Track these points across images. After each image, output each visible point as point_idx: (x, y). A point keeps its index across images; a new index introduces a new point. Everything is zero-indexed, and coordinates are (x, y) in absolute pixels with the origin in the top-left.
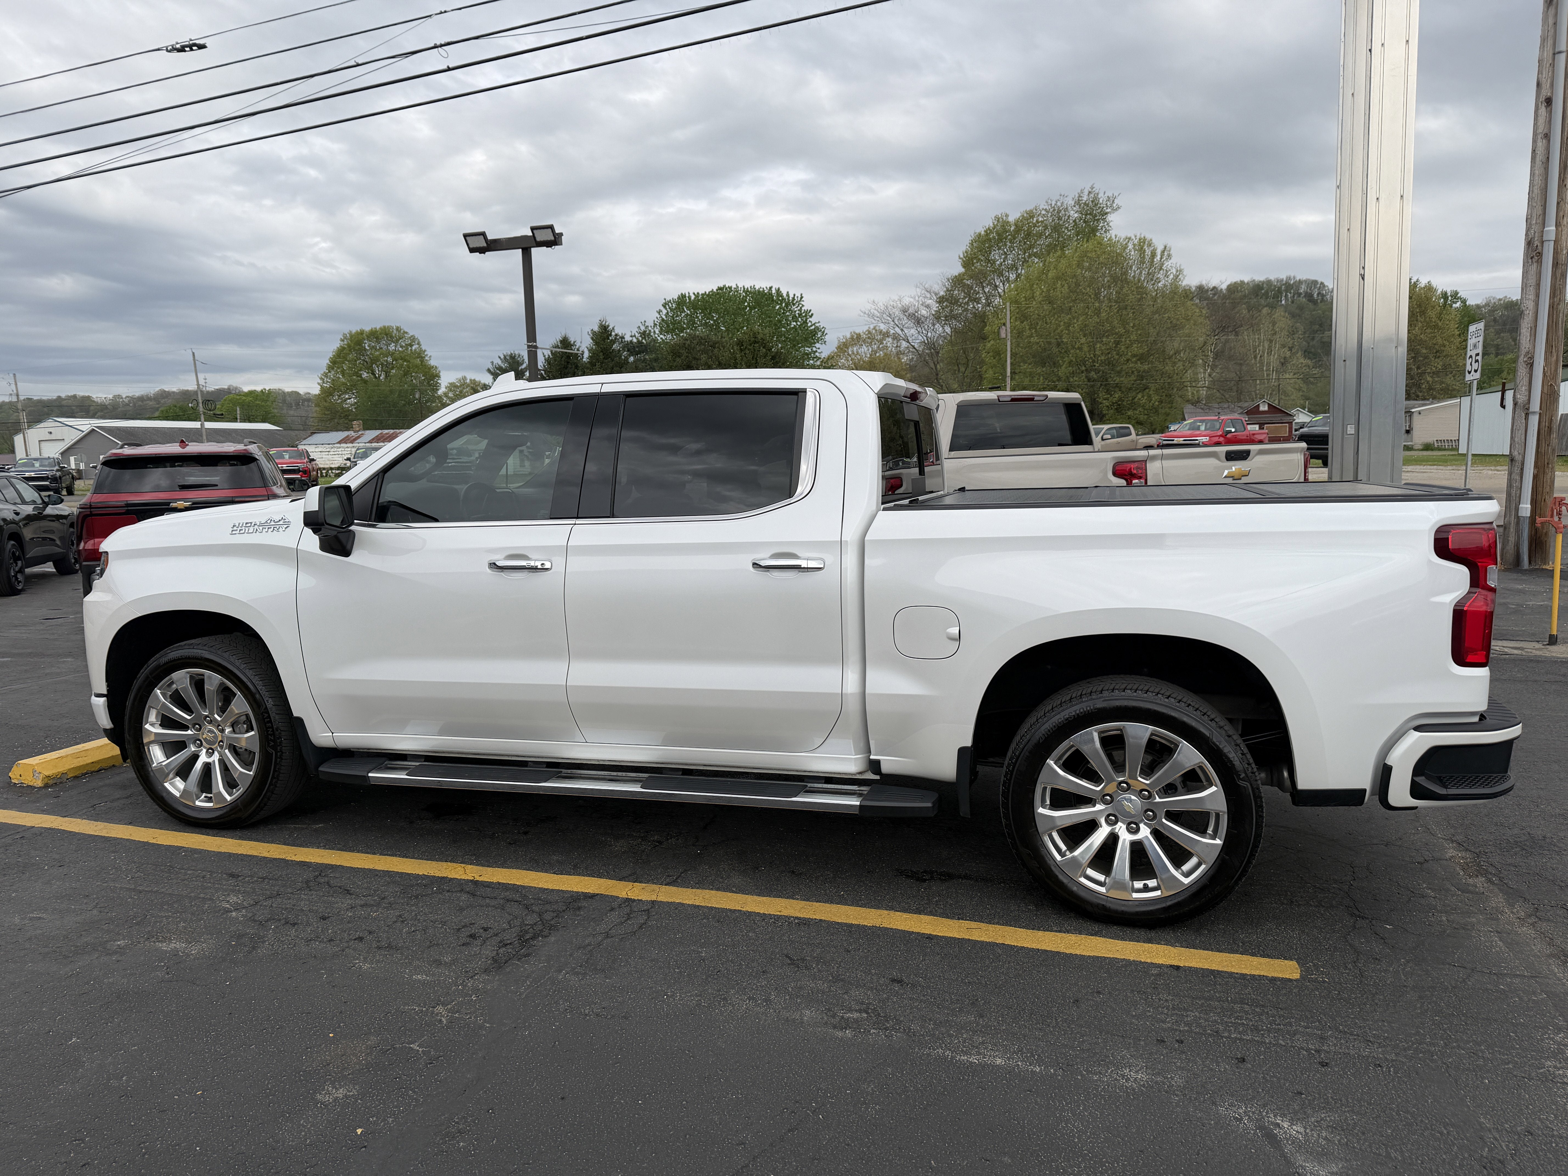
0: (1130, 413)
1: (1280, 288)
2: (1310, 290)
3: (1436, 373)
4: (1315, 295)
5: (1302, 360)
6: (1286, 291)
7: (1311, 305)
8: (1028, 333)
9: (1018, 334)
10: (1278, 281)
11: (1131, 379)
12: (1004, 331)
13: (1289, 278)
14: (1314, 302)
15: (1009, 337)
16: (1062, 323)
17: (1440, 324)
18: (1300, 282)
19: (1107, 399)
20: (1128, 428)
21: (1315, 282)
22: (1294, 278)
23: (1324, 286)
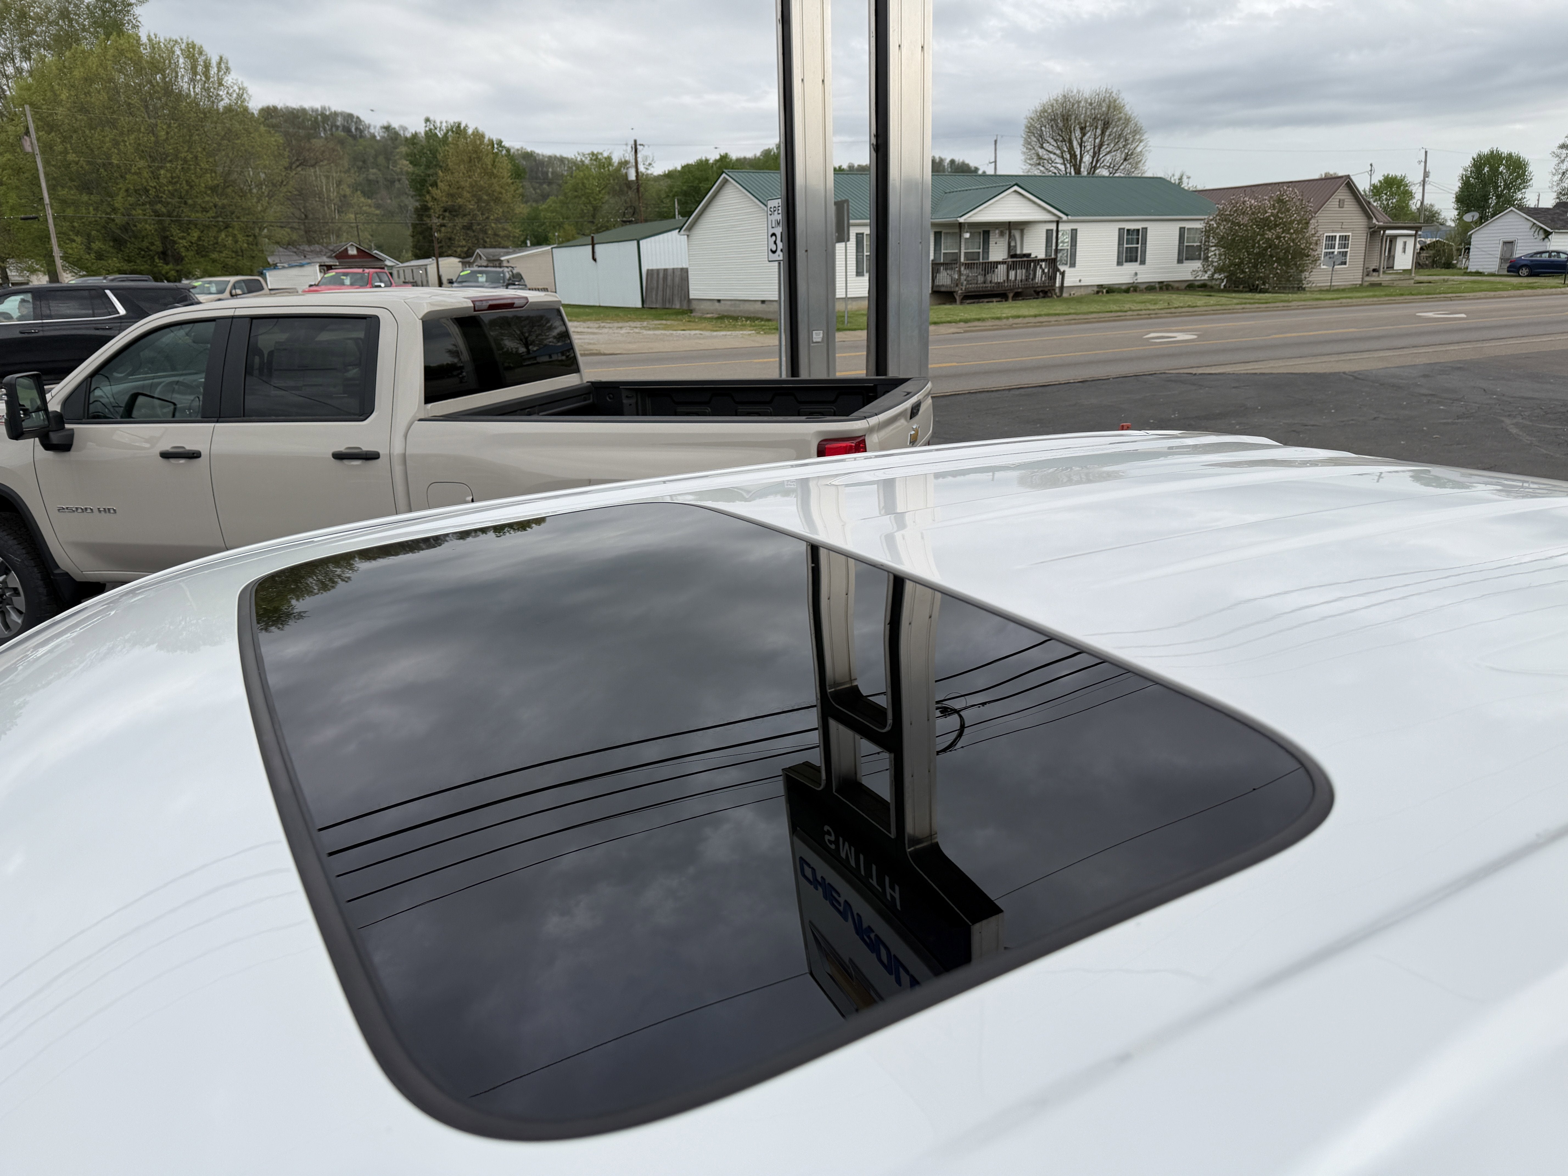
0: (214, 256)
1: (316, 118)
2: (347, 122)
3: (497, 220)
4: (353, 130)
5: (362, 199)
6: (323, 122)
7: (350, 140)
8: (59, 148)
9: (47, 149)
10: (313, 111)
11: (208, 215)
12: (28, 143)
13: (324, 108)
14: (354, 137)
15: (37, 151)
16: (107, 139)
17: (495, 171)
18: (336, 114)
19: (183, 238)
20: (258, 280)
21: (351, 116)
22: (329, 109)
23: (360, 121)
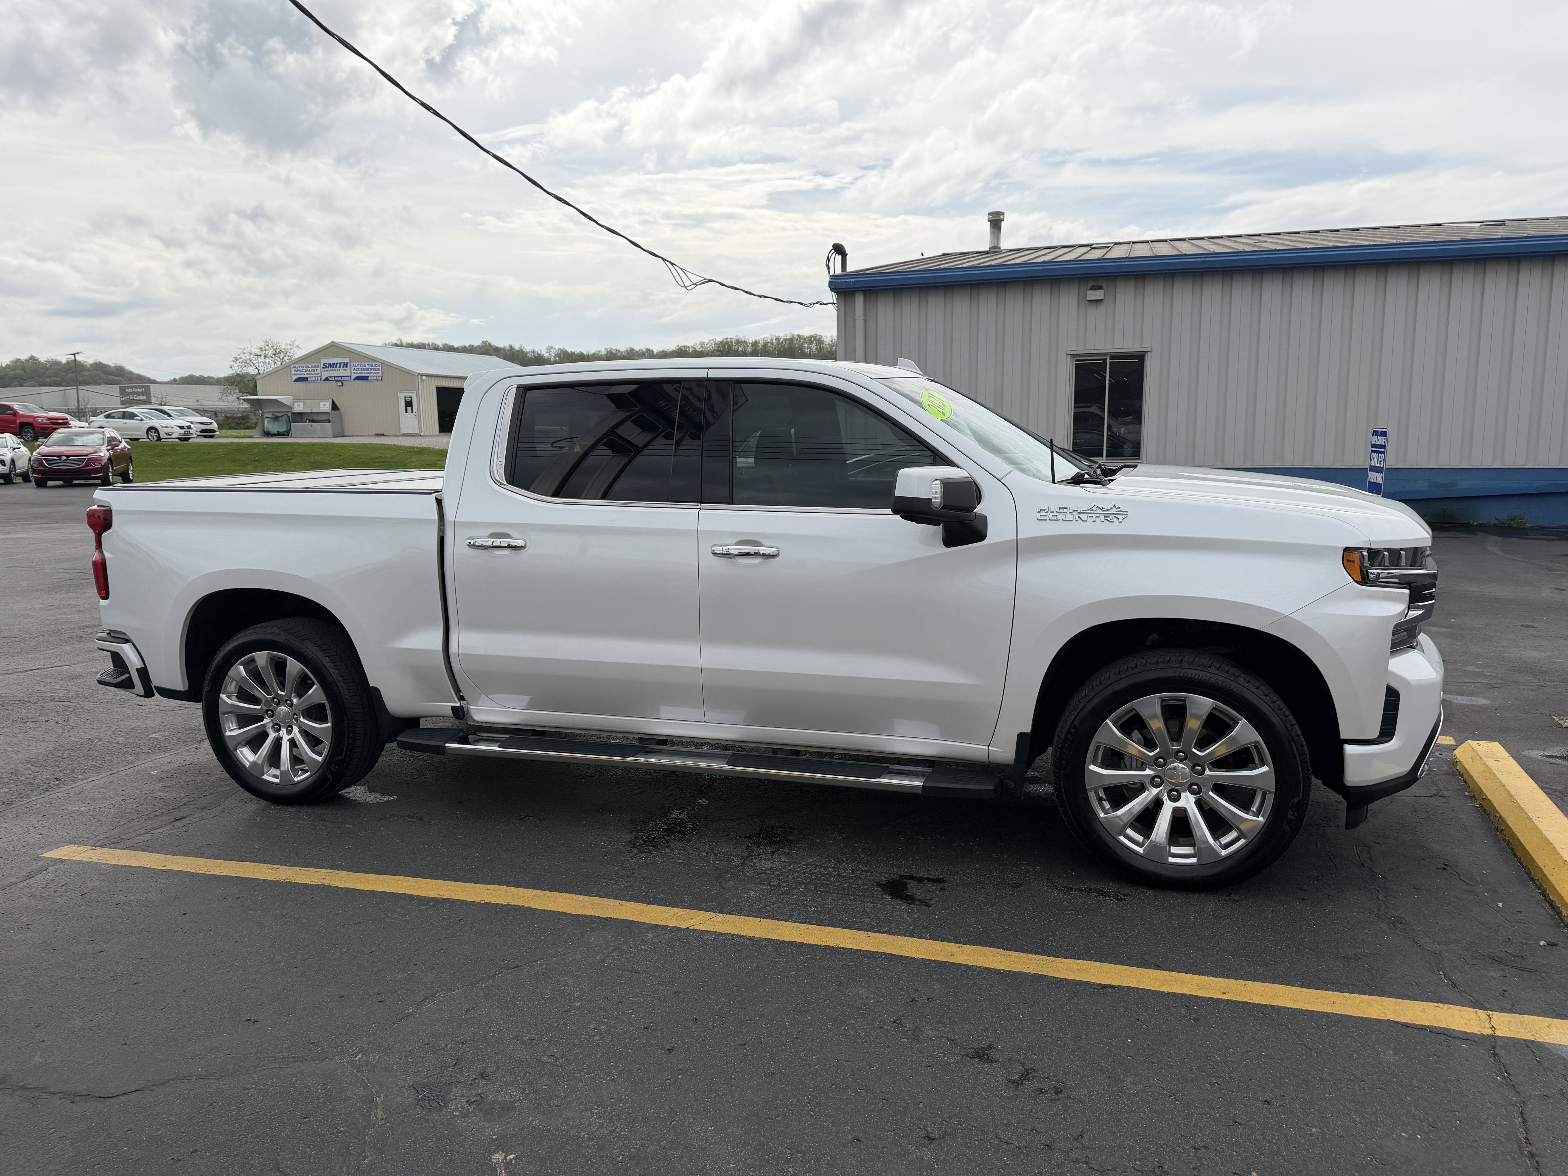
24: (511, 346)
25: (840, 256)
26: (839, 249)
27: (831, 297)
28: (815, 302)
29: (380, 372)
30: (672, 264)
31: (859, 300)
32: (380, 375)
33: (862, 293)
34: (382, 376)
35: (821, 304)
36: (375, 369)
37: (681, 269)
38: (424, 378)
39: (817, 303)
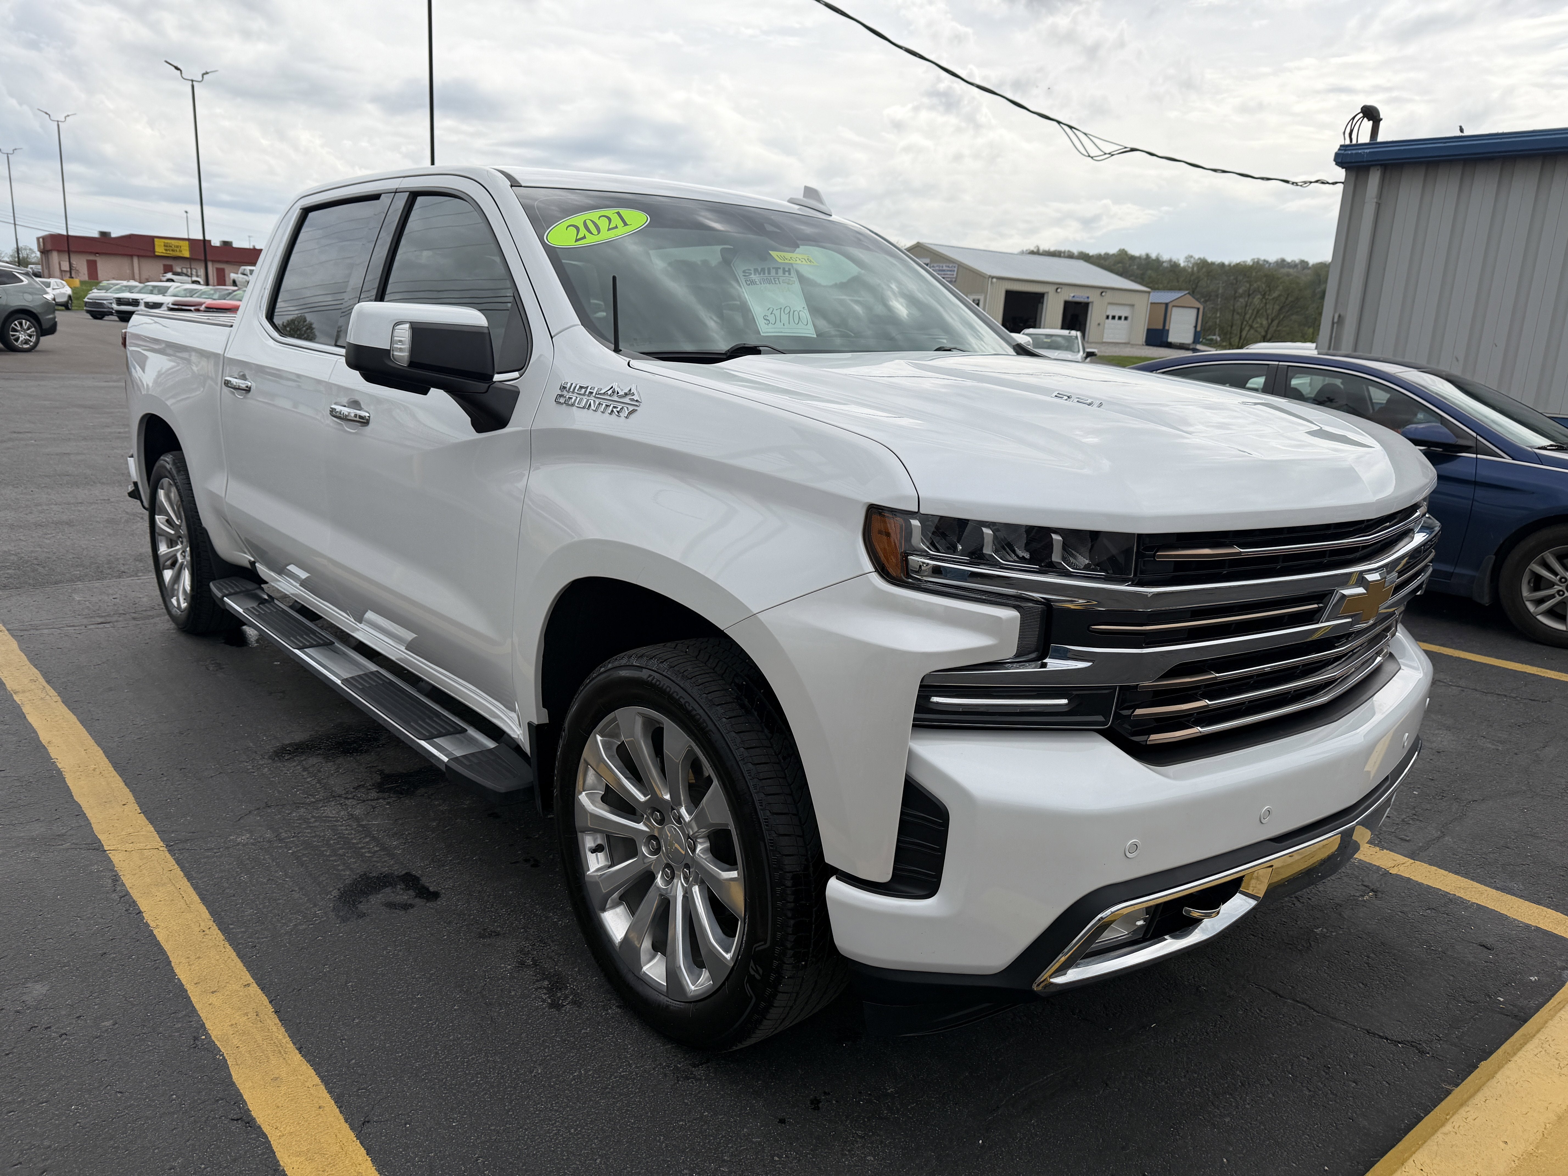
24: (1147, 255)
25: (1371, 122)
26: (1371, 113)
27: (1340, 174)
28: (1313, 180)
29: (955, 273)
30: (1071, 127)
31: (1374, 179)
32: (955, 276)
33: (1379, 167)
34: (956, 278)
35: (1323, 183)
36: (951, 271)
37: (1085, 134)
38: (994, 280)
39: (1317, 181)
